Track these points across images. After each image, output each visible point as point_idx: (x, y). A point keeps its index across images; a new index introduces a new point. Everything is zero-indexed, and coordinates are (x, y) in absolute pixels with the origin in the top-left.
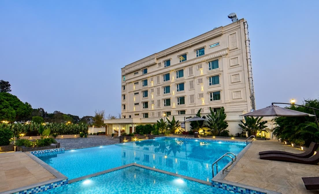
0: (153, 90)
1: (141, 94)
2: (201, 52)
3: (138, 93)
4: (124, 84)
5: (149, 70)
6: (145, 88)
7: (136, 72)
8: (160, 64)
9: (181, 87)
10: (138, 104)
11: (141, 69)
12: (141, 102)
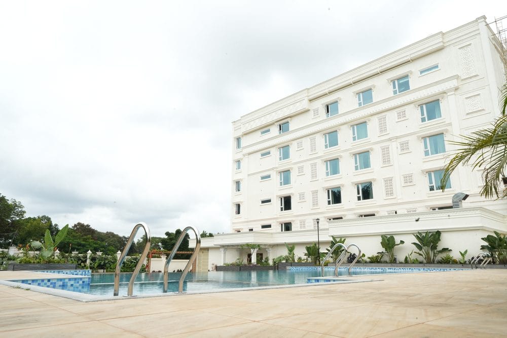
0: (301, 169)
1: (276, 179)
2: (403, 85)
3: (269, 176)
4: (239, 156)
5: (293, 125)
6: (285, 165)
7: (265, 129)
8: (316, 111)
9: (363, 159)
10: (269, 201)
11: (277, 122)
12: (275, 197)
